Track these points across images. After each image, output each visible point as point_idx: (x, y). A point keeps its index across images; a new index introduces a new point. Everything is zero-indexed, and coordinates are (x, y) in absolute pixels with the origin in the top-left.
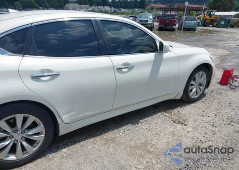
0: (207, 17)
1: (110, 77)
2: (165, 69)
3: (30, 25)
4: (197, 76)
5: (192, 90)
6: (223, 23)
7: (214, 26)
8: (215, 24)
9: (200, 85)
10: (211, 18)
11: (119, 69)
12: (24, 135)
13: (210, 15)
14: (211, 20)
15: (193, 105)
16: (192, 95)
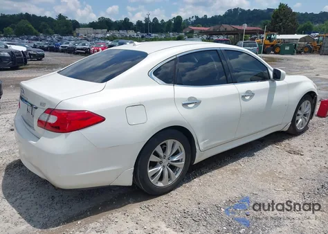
0: (268, 42)
1: (237, 105)
2: (279, 97)
3: (175, 57)
4: (303, 105)
5: (297, 121)
6: (287, 48)
7: (276, 53)
8: (278, 50)
9: (305, 115)
10: (272, 43)
11: (243, 97)
12: (169, 161)
13: (270, 39)
14: (272, 45)
15: (299, 137)
16: (299, 126)
